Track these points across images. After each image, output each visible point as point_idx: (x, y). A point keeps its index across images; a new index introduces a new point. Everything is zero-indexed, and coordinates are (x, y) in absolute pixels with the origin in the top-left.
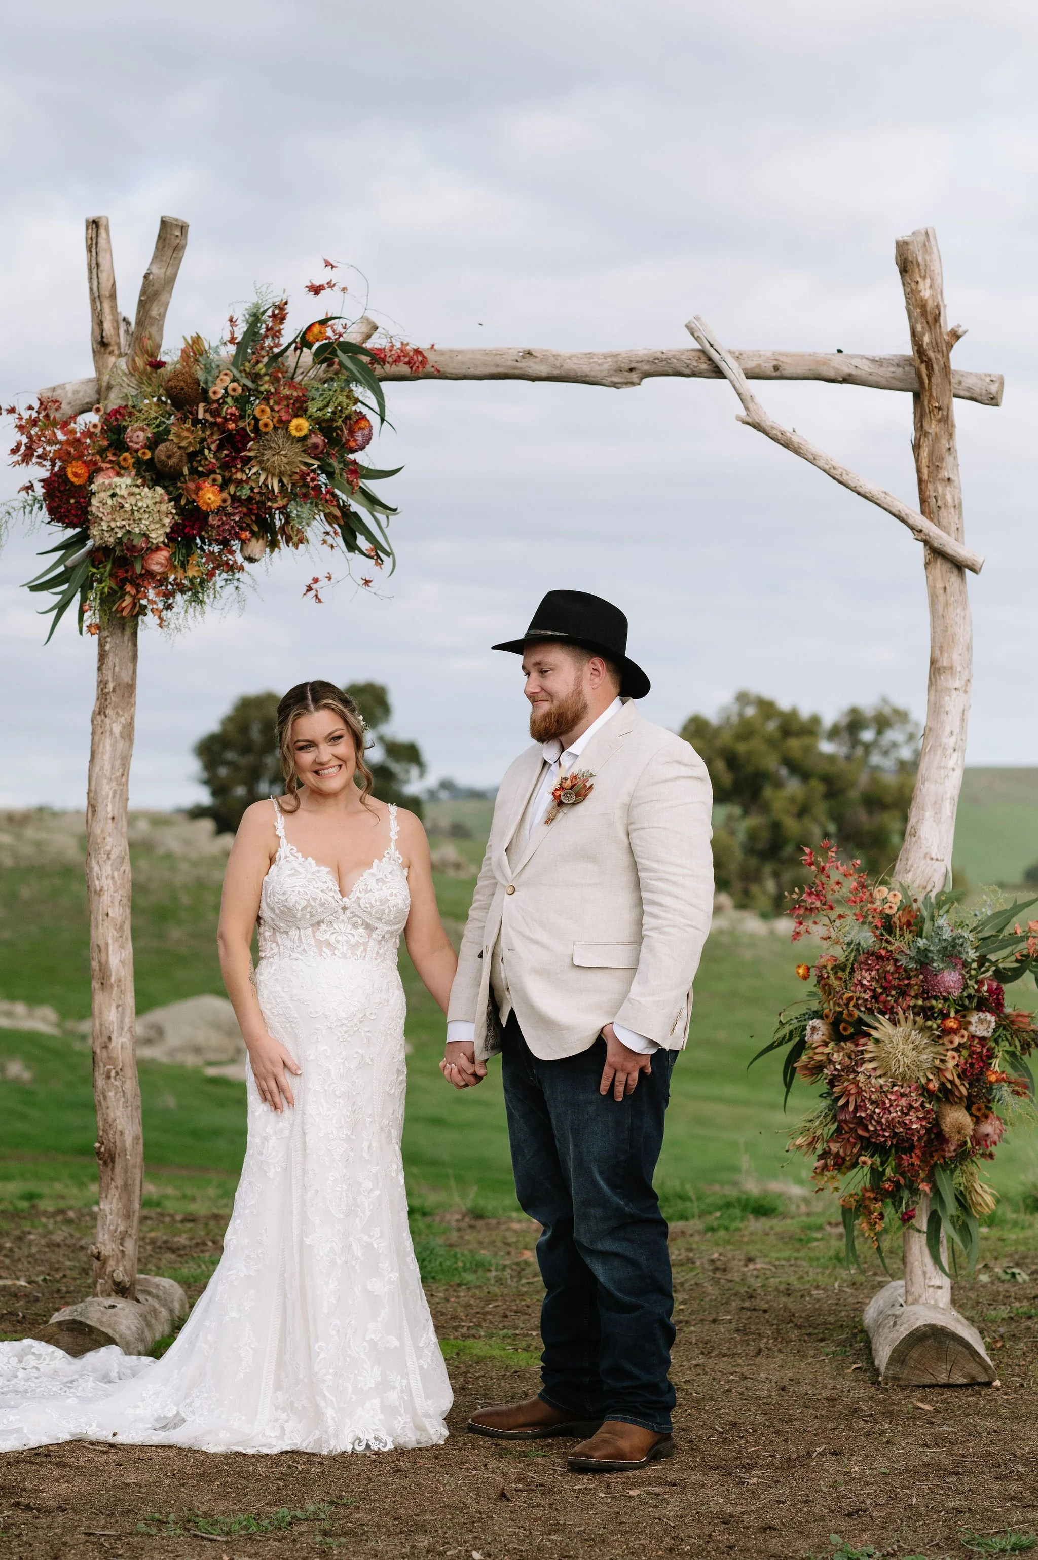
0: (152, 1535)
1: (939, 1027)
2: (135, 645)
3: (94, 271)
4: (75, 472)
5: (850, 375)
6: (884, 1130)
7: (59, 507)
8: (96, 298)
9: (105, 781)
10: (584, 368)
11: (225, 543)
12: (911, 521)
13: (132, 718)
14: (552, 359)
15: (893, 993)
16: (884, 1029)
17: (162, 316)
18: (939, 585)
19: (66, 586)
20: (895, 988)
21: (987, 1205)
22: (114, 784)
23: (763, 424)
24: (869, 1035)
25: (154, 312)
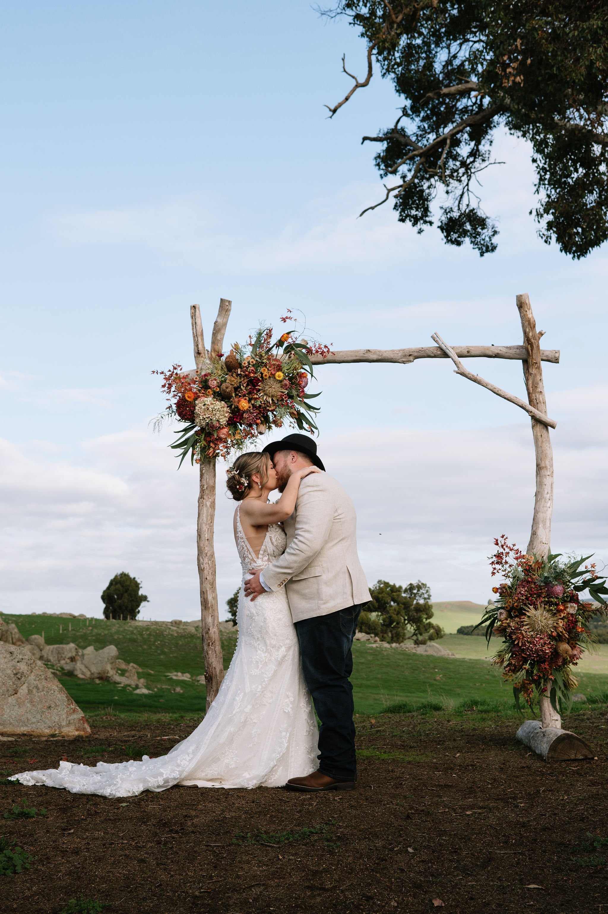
0: (240, 845)
1: (555, 609)
2: (215, 470)
3: (194, 326)
4: (189, 396)
5: (498, 354)
6: (534, 654)
7: (182, 411)
8: (195, 336)
9: (204, 525)
10: (391, 356)
11: (250, 425)
12: (527, 408)
13: (214, 500)
14: (378, 353)
15: (535, 596)
16: (532, 612)
17: (222, 339)
18: (539, 434)
19: (186, 446)
20: (535, 594)
21: (575, 685)
22: (208, 526)
23: (465, 373)
24: (525, 614)
25: (219, 338)
